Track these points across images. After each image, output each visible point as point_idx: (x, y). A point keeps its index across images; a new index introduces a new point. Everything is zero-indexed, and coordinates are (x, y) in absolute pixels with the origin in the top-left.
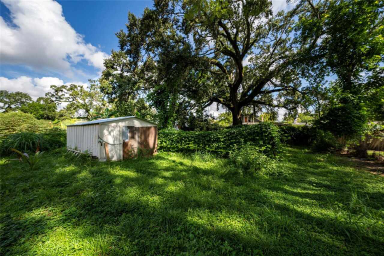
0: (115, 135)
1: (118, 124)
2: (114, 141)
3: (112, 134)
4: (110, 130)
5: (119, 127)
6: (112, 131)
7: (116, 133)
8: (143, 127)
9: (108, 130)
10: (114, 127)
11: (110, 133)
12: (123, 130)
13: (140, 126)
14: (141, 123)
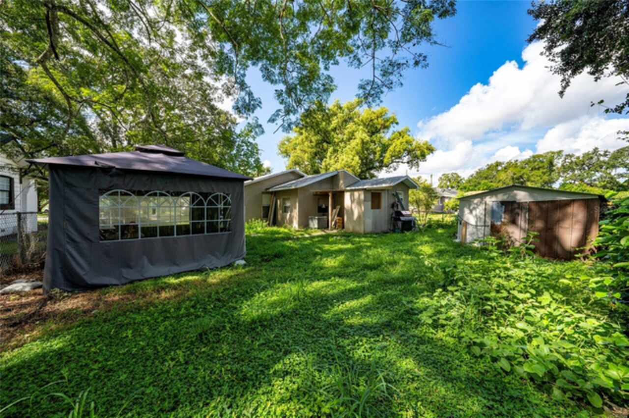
0: (478, 214)
1: (485, 200)
2: (476, 222)
3: (474, 212)
4: (471, 208)
5: (486, 204)
6: (474, 208)
7: (480, 211)
8: (537, 203)
9: (469, 208)
10: (477, 204)
11: (471, 212)
12: (492, 207)
13: (532, 200)
14: (531, 196)
